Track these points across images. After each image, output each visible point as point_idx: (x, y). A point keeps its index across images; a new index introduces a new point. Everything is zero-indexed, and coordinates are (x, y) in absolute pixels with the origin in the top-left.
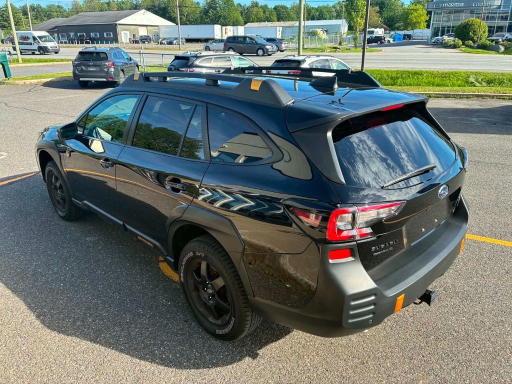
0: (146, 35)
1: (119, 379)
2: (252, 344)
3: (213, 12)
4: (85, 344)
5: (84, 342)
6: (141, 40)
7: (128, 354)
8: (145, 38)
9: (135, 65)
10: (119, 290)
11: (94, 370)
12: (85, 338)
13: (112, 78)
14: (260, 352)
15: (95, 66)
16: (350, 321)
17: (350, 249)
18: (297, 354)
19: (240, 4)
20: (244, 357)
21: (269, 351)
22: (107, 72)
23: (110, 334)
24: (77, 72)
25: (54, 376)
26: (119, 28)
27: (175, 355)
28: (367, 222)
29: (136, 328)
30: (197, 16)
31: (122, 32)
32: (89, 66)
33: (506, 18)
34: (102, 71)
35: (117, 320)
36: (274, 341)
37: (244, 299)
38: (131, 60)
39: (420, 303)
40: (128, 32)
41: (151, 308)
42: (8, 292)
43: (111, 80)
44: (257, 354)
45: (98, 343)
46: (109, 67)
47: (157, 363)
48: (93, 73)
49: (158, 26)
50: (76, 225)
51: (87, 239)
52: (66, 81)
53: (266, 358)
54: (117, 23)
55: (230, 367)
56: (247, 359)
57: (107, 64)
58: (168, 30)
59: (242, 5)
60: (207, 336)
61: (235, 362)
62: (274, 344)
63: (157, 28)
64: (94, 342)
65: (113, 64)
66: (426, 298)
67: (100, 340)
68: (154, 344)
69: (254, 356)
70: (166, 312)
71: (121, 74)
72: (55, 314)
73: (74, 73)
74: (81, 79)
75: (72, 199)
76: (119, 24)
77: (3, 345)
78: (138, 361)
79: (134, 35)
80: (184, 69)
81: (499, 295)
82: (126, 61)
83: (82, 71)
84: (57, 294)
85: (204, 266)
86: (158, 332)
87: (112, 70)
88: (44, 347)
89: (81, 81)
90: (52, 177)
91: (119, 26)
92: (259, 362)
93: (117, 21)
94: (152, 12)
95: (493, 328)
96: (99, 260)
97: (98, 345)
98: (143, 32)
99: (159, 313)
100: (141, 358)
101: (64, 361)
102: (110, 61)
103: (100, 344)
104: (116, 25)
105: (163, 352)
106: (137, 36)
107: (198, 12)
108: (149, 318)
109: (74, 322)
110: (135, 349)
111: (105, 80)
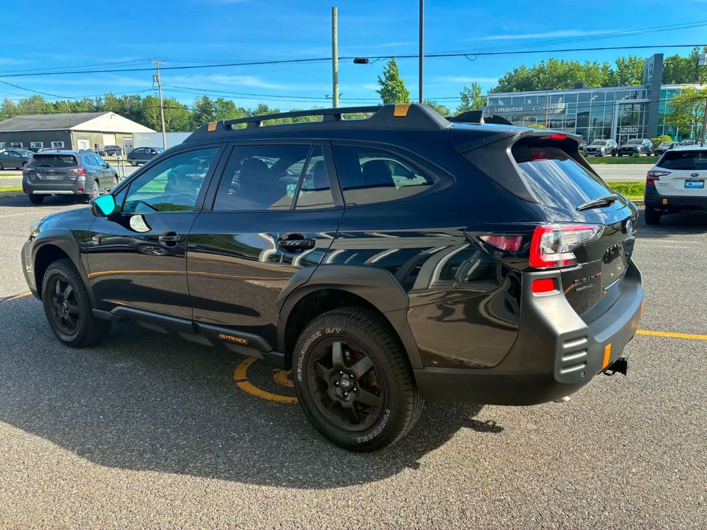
0: (114, 144)
1: (239, 508)
2: (406, 455)
3: (207, 118)
4: (168, 478)
5: (166, 475)
6: (107, 151)
7: (238, 480)
8: (113, 149)
9: (114, 175)
10: (192, 415)
11: (196, 503)
12: (165, 471)
13: (82, 190)
14: (422, 461)
15: (57, 173)
16: (563, 372)
17: (553, 279)
18: (469, 458)
19: (242, 109)
20: (402, 469)
21: (432, 459)
22: (75, 182)
23: (201, 463)
24: (29, 182)
25: (138, 517)
26: (74, 136)
27: (306, 474)
28: (570, 247)
29: (237, 453)
30: (185, 122)
31: (79, 141)
32: (48, 173)
33: (572, 126)
34: (67, 180)
35: (205, 447)
36: (434, 449)
37: (404, 379)
38: (108, 167)
39: (613, 373)
40: (88, 142)
41: (248, 430)
42: (20, 432)
43: (81, 192)
44: (418, 464)
45: (187, 473)
46: (78, 175)
47: (284, 486)
48: (53, 183)
49: (131, 134)
50: (92, 351)
51: (117, 365)
52: (8, 197)
53: (431, 467)
54: (71, 129)
55: (388, 480)
56: (407, 471)
57: (76, 170)
58: (145, 138)
59: (246, 110)
60: (342, 452)
61: (392, 474)
62: (435, 451)
63: (131, 136)
64: (182, 473)
65: (85, 171)
66: (620, 366)
67: (190, 471)
68: (271, 467)
69: (416, 466)
70: (272, 433)
71: (96, 184)
72: (107, 449)
73: (25, 184)
74: (35, 192)
75: (93, 309)
76: (75, 131)
77: (40, 491)
78: (257, 487)
79: (96, 145)
80: (192, 175)
81: (680, 381)
82: (101, 168)
83: (38, 180)
84: (99, 427)
85: (337, 348)
86: (271, 454)
87: (83, 178)
88: (107, 487)
89: (35, 194)
90: (55, 284)
91: (74, 133)
92: (424, 471)
93: (71, 126)
94: (123, 115)
95: (690, 412)
96: (145, 386)
97: (189, 476)
98: (109, 141)
99: (263, 434)
100: (259, 483)
101: (146, 499)
102: (80, 167)
103: (192, 474)
104: (69, 131)
105: (288, 474)
106: (100, 146)
107: (186, 118)
108: (250, 441)
109: (141, 455)
110: (245, 474)
111: (71, 192)
